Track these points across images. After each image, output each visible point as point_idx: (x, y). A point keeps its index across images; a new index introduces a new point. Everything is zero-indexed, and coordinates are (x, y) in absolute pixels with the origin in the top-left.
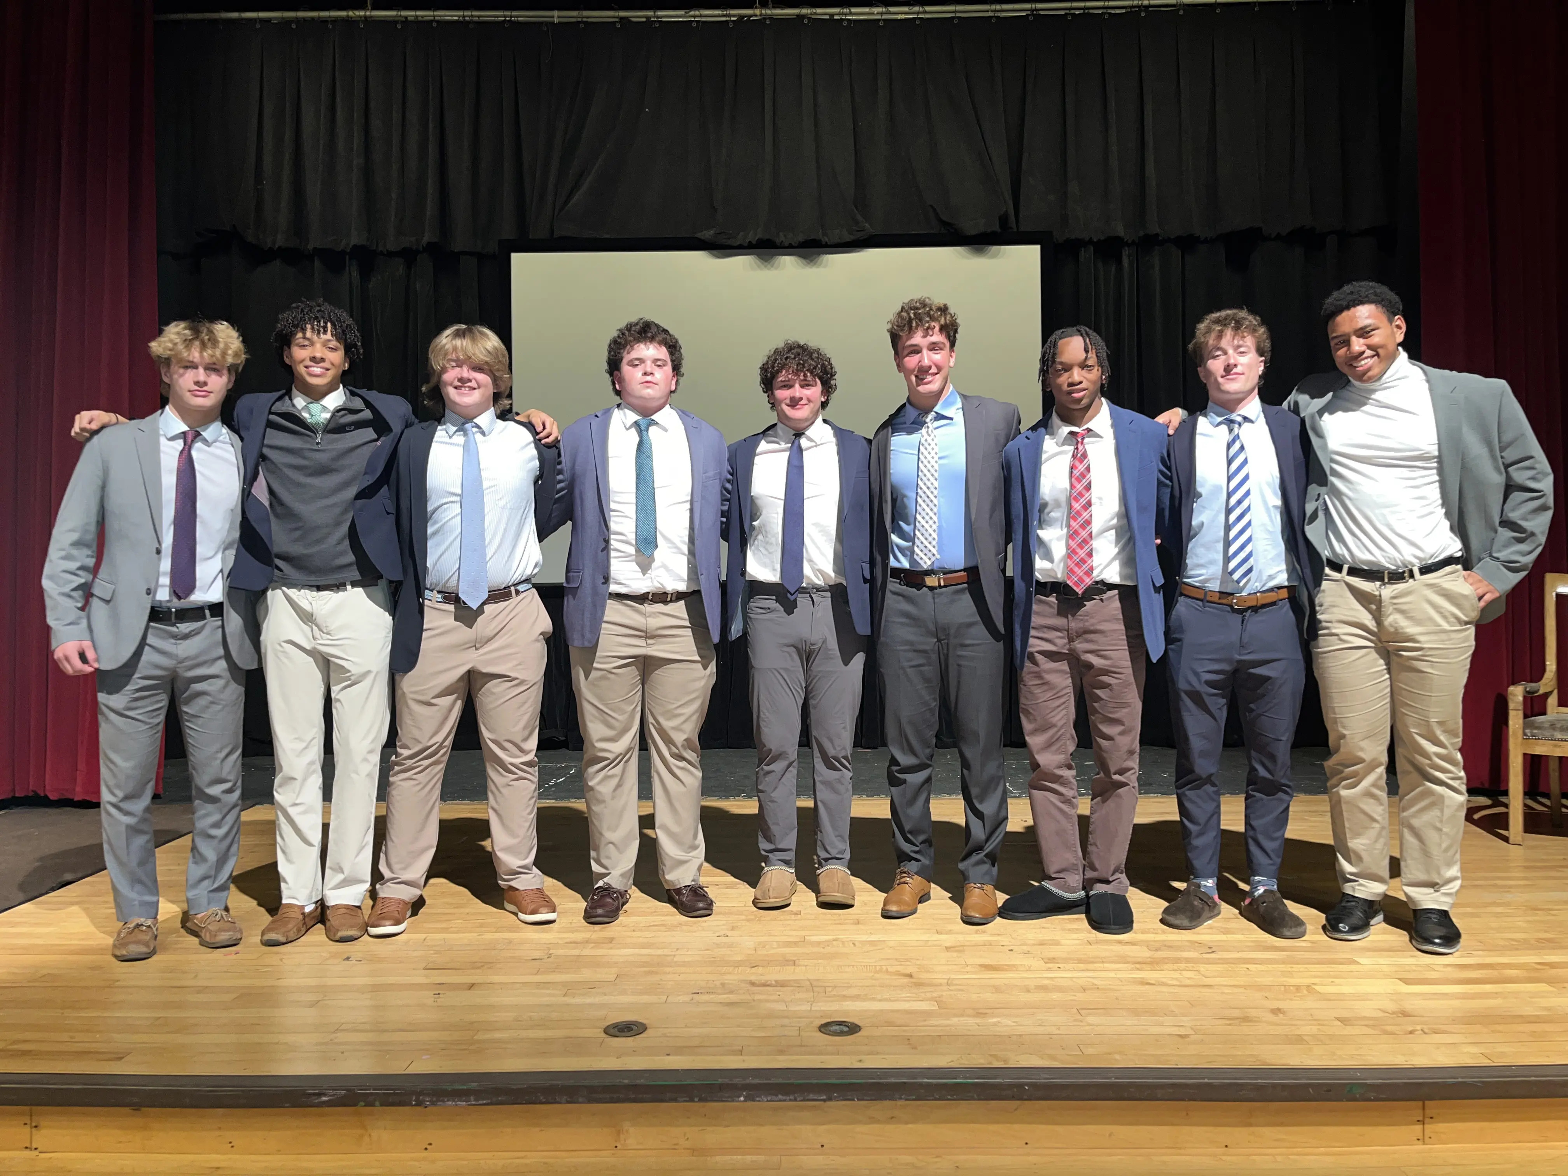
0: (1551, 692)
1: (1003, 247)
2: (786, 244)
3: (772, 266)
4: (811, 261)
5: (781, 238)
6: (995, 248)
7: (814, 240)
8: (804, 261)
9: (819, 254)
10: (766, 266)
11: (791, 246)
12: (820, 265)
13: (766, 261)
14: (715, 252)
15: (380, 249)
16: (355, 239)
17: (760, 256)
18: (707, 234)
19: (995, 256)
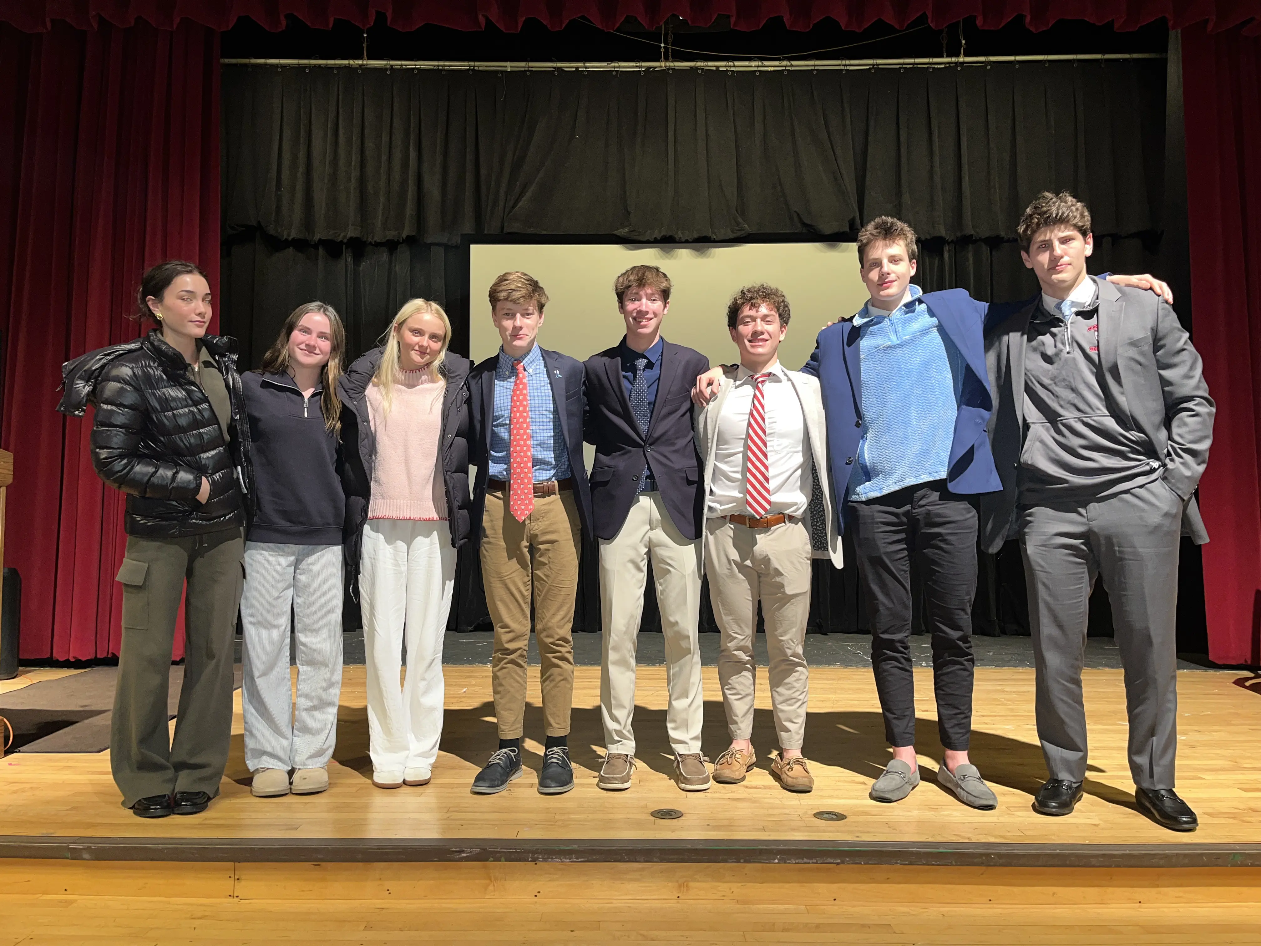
2: (684, 240)
3: (672, 257)
4: (702, 253)
5: (679, 235)
6: (845, 245)
7: (705, 237)
8: (696, 253)
9: (709, 248)
10: (667, 257)
11: (687, 242)
12: (708, 256)
13: (667, 253)
14: (629, 245)
15: (370, 240)
16: (352, 232)
17: (663, 249)
18: (623, 232)
19: (844, 251)
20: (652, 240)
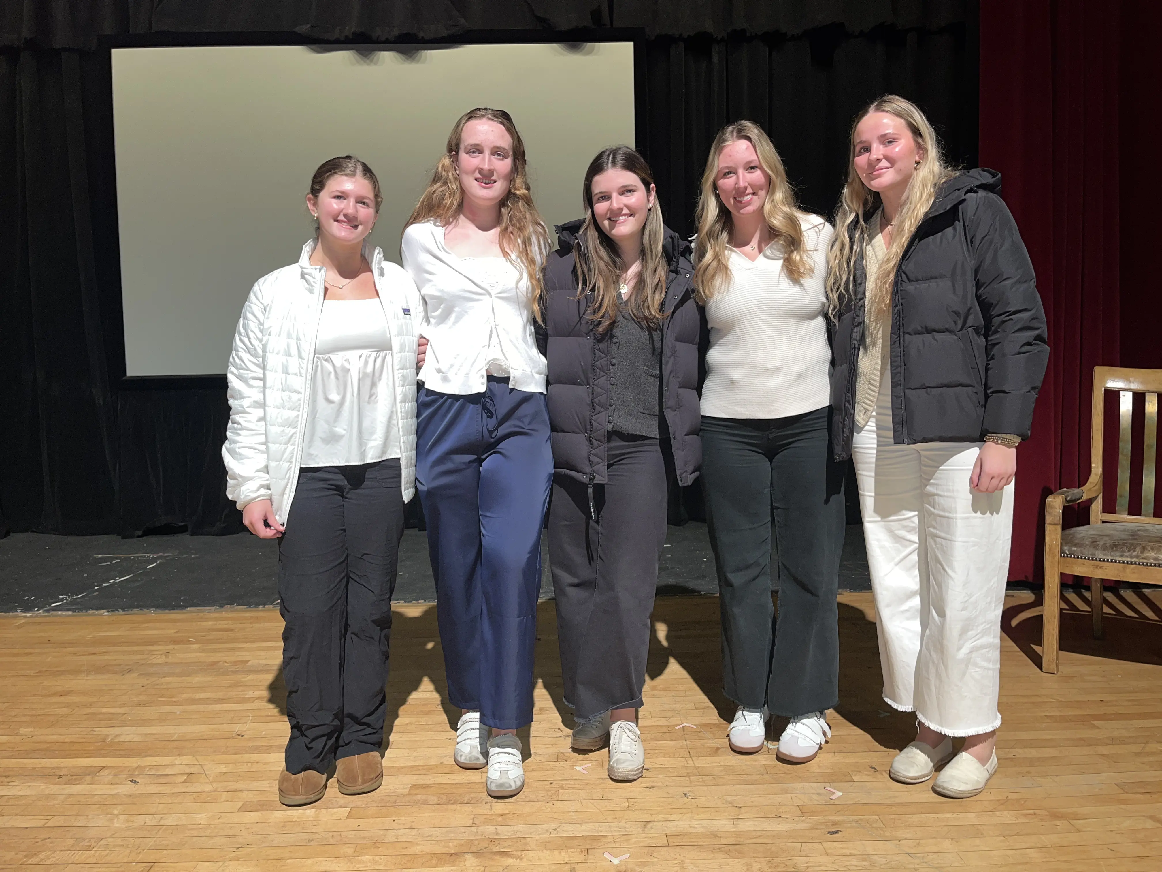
0: (1096, 498)
1: (596, 44)
2: (384, 39)
3: (371, 61)
4: (410, 57)
5: (378, 32)
6: (589, 45)
7: (410, 35)
8: (402, 57)
9: (418, 49)
10: (365, 62)
11: (387, 41)
12: (418, 61)
13: (365, 56)
14: (314, 47)
17: (359, 52)
18: (303, 29)
19: (589, 53)
20: (342, 39)
